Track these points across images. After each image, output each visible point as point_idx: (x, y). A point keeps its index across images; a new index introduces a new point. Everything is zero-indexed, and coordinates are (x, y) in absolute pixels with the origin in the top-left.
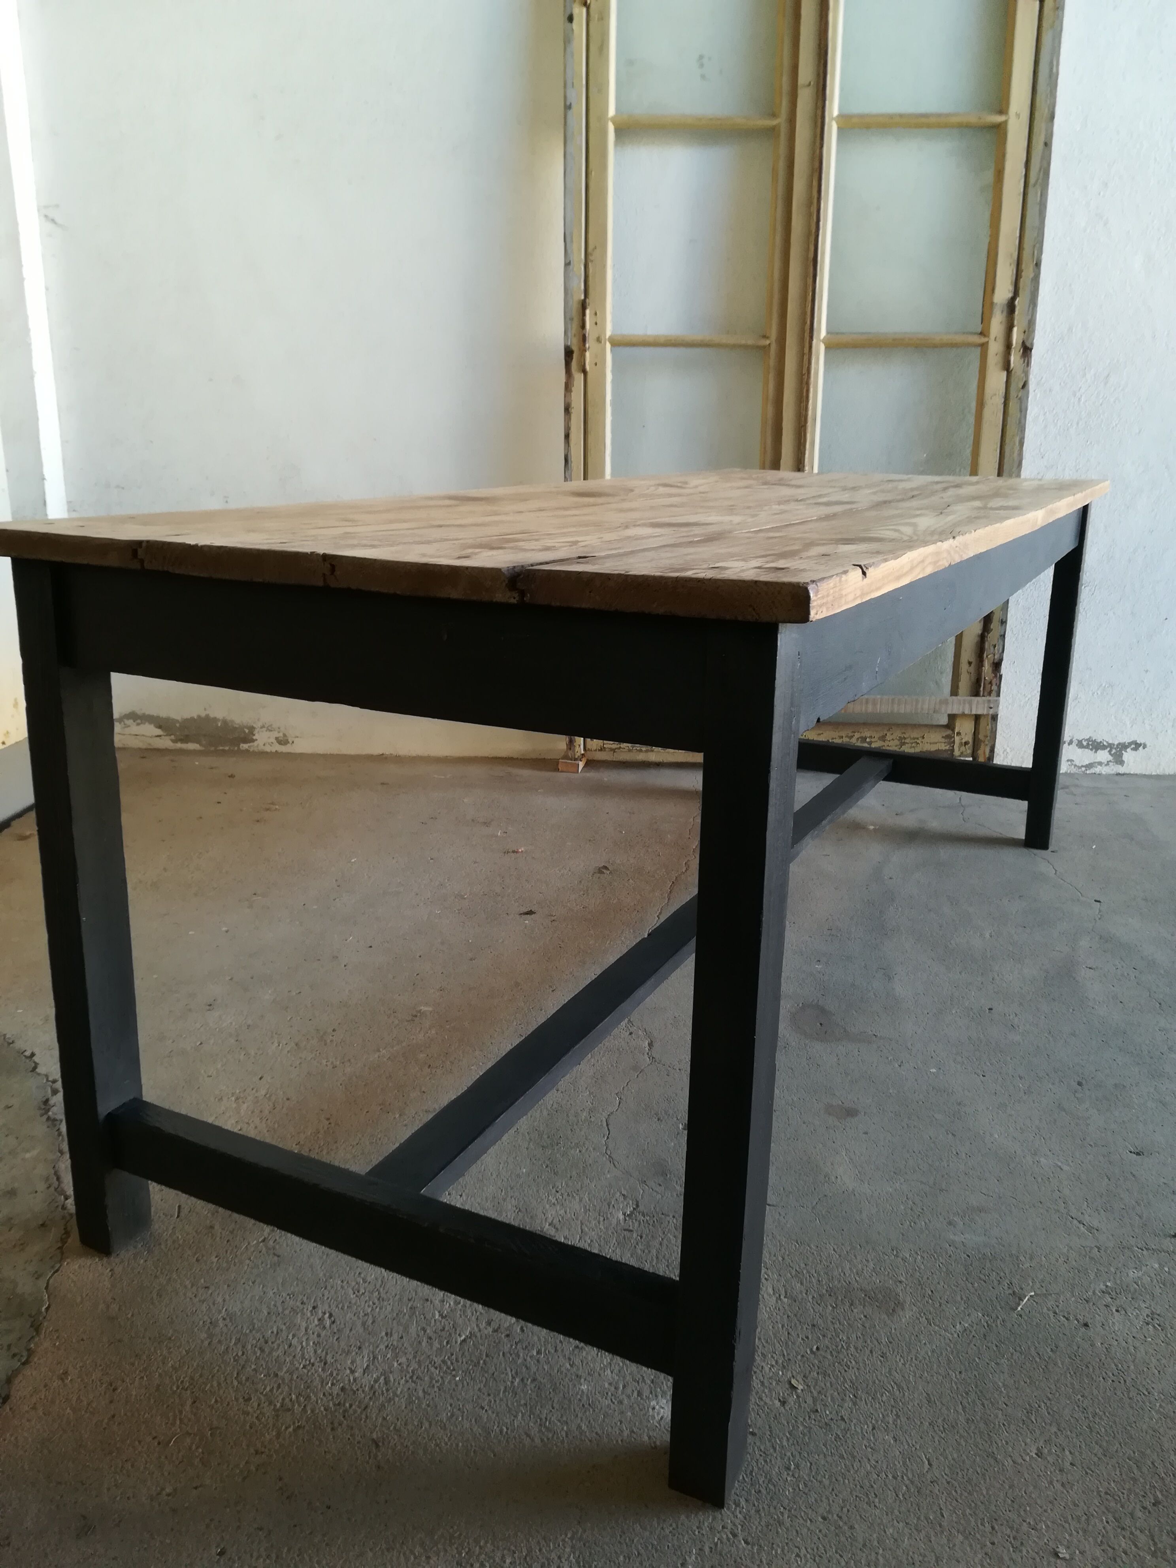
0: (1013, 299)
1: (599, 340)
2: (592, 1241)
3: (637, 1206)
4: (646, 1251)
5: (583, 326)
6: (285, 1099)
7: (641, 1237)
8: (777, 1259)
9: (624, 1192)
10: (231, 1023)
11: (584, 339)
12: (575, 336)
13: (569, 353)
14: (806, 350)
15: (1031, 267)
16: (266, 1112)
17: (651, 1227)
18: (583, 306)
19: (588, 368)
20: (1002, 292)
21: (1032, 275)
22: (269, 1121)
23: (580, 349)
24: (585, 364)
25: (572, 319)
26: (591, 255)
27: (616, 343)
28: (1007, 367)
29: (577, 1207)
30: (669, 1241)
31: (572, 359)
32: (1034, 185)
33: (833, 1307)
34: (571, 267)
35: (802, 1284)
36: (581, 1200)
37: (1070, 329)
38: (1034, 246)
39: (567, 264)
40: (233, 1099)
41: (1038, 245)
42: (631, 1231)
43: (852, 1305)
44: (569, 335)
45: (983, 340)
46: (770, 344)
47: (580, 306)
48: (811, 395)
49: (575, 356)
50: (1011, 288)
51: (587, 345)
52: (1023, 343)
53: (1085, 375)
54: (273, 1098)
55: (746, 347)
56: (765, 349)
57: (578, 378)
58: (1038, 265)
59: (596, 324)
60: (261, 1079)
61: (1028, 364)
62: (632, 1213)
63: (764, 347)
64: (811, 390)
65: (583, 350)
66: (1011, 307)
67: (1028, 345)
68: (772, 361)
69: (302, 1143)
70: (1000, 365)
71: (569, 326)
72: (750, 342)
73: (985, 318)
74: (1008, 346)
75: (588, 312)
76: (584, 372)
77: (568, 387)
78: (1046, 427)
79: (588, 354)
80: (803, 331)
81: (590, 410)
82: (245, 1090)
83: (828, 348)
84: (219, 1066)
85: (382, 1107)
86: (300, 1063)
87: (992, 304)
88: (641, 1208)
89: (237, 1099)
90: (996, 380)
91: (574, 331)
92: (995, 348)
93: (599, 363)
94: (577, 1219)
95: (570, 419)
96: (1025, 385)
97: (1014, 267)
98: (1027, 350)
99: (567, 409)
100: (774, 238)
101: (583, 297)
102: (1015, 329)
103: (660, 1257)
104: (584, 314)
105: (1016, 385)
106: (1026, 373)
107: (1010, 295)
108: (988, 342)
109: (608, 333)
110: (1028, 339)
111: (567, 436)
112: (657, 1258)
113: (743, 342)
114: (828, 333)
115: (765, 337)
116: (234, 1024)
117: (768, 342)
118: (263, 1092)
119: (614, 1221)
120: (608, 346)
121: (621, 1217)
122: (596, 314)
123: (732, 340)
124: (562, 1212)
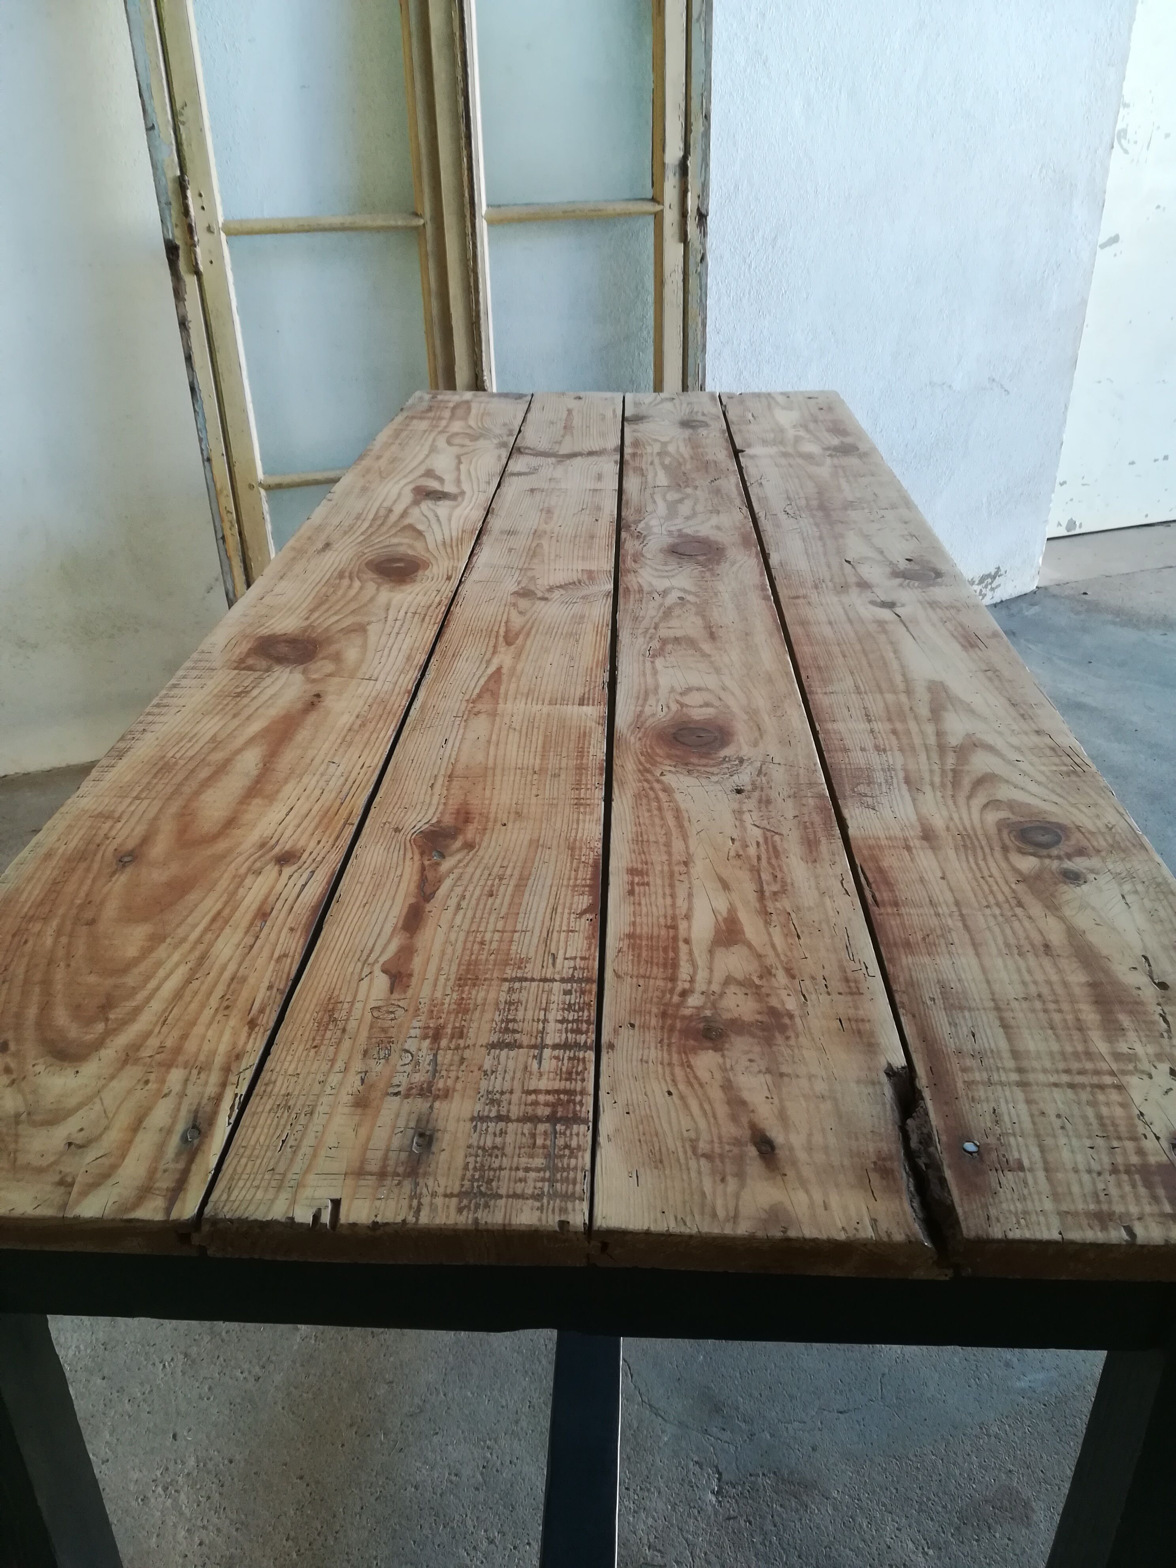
0: (685, 158)
1: (209, 229)
2: (706, 1554)
3: (720, 1474)
4: (767, 1544)
5: (186, 212)
6: (226, 1462)
7: (750, 1523)
8: (891, 1493)
9: (696, 1459)
10: (77, 1347)
11: (190, 230)
12: (177, 226)
13: (172, 250)
14: (469, 230)
15: (701, 120)
16: (216, 1497)
17: (750, 1501)
18: (182, 185)
19: (201, 268)
20: (673, 153)
21: (702, 129)
22: (228, 1511)
23: (186, 244)
24: (197, 263)
25: (169, 204)
26: (182, 114)
27: (232, 232)
28: (684, 238)
29: (660, 1505)
30: (780, 1515)
31: (178, 257)
32: (698, 20)
33: (977, 1541)
34: (156, 131)
35: (932, 1520)
36: (659, 1493)
37: (736, 187)
38: (702, 95)
39: (150, 129)
40: (160, 1490)
41: (705, 94)
42: (735, 1518)
43: (989, 1528)
44: (169, 225)
45: (658, 208)
46: (424, 225)
47: (177, 186)
48: (481, 286)
49: (181, 253)
50: (682, 146)
51: (196, 239)
52: (698, 209)
53: (753, 238)
54: (210, 1465)
55: (396, 228)
56: (419, 231)
57: (190, 281)
58: (707, 117)
59: (203, 208)
60: (175, 1437)
61: (705, 234)
62: (720, 1487)
63: (416, 228)
64: (480, 280)
65: (192, 245)
66: (683, 168)
67: (704, 212)
68: (430, 247)
69: (292, 1534)
70: (677, 237)
71: (167, 212)
72: (400, 223)
73: (657, 181)
74: (684, 214)
75: (189, 193)
76: (198, 273)
77: (179, 294)
78: (719, 299)
79: (198, 250)
80: (461, 206)
81: (213, 323)
82: (167, 1469)
83: (491, 223)
84: (108, 1436)
85: (354, 1429)
86: (210, 1388)
87: (664, 164)
88: (725, 1477)
89: (165, 1489)
90: (674, 252)
91: (174, 220)
92: (671, 217)
93: (215, 260)
94: (672, 1525)
95: (189, 336)
96: (703, 258)
97: (682, 120)
98: (702, 217)
99: (183, 324)
100: (413, 87)
101: (178, 173)
102: (689, 194)
103: (785, 1546)
104: (185, 197)
105: (694, 259)
106: (703, 244)
107: (681, 154)
108: (662, 211)
109: (221, 220)
110: (703, 204)
111: (189, 359)
112: (783, 1549)
113: (392, 223)
114: (488, 206)
115: (416, 215)
116: (82, 1347)
117: (422, 222)
118: (192, 1462)
119: (710, 1508)
120: (223, 236)
121: (714, 1499)
122: (200, 195)
123: (380, 222)
124: (650, 1521)
